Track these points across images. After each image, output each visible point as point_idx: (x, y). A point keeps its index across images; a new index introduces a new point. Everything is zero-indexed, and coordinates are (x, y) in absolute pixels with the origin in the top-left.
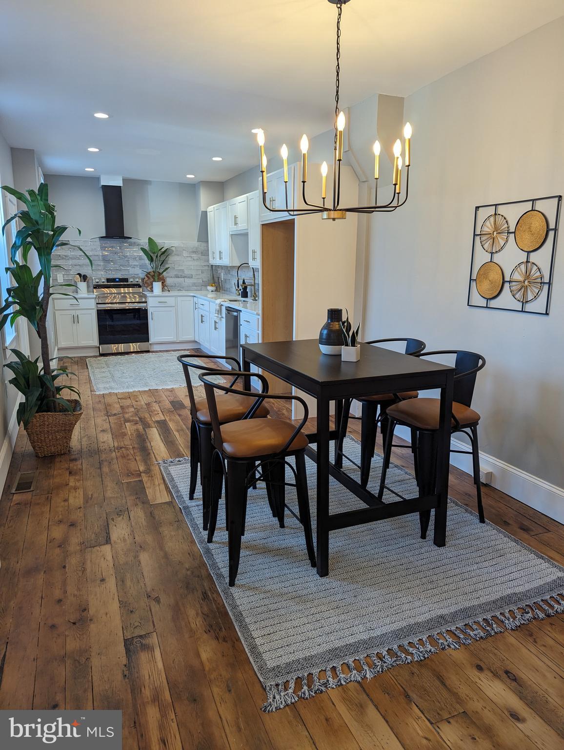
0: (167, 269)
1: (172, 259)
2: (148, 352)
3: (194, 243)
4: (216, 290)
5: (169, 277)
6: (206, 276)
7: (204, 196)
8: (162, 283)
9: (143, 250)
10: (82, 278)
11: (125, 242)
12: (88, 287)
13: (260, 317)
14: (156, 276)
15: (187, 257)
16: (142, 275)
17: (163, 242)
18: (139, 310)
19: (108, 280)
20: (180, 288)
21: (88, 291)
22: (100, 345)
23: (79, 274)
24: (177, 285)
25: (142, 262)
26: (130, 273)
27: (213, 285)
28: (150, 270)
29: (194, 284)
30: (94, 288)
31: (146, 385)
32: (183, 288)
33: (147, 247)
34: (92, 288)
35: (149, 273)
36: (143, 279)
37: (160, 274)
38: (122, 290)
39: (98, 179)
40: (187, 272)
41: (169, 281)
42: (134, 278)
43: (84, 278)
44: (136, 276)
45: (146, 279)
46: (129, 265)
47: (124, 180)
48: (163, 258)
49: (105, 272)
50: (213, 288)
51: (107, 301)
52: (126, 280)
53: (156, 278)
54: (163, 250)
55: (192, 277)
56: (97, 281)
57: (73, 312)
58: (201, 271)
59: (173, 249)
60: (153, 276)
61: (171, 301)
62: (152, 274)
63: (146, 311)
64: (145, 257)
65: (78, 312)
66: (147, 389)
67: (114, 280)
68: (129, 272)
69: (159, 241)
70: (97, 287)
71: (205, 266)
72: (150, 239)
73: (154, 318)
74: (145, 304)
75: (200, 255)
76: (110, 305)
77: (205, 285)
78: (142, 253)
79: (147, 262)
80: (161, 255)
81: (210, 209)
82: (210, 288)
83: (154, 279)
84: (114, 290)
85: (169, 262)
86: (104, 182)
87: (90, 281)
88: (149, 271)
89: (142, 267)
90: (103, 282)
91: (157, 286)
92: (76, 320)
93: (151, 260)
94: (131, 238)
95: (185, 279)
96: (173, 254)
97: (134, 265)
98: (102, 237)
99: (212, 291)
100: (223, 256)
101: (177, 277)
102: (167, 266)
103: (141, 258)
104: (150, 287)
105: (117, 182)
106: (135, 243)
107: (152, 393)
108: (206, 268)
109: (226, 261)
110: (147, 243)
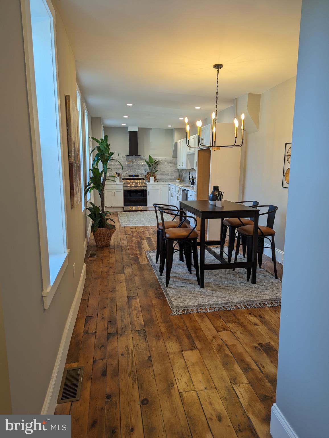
0: (157, 171)
1: (160, 166)
2: (146, 211)
3: (170, 158)
4: (180, 182)
5: (157, 175)
6: (176, 175)
7: (176, 135)
8: (155, 178)
9: (146, 161)
11: (138, 158)
12: (120, 179)
13: (196, 193)
14: (152, 174)
15: (167, 165)
16: (145, 174)
17: (156, 158)
18: (143, 190)
19: (129, 176)
20: (163, 180)
21: (120, 181)
22: (124, 206)
23: (117, 173)
25: (146, 167)
27: (179, 179)
28: (149, 171)
29: (170, 179)
30: (123, 179)
31: (143, 224)
33: (148, 160)
34: (122, 179)
35: (148, 173)
36: (145, 176)
37: (154, 173)
38: (136, 181)
39: (127, 128)
40: (166, 173)
41: (158, 177)
42: (141, 175)
43: (118, 175)
44: (142, 174)
45: (147, 175)
46: (139, 169)
47: (139, 128)
48: (155, 166)
49: (128, 172)
50: (179, 181)
51: (129, 186)
52: (138, 176)
53: (152, 175)
54: (156, 162)
55: (169, 175)
56: (124, 176)
57: (113, 191)
58: (173, 172)
59: (161, 161)
60: (150, 174)
61: (158, 186)
63: (146, 191)
64: (147, 165)
65: (115, 191)
66: (144, 225)
67: (132, 176)
68: (139, 172)
69: (153, 157)
70: (124, 179)
71: (175, 169)
72: (150, 156)
73: (150, 194)
74: (146, 188)
75: (173, 164)
76: (130, 188)
77: (175, 179)
78: (145, 163)
79: (148, 167)
80: (155, 164)
81: (179, 141)
82: (177, 181)
83: (151, 176)
84: (132, 181)
85: (158, 167)
86: (130, 130)
87: (121, 176)
89: (145, 169)
90: (127, 177)
91: (152, 179)
92: (114, 194)
93: (150, 166)
94: (141, 156)
95: (166, 176)
96: (160, 163)
97: (142, 169)
98: (127, 156)
99: (178, 182)
100: (183, 164)
101: (162, 175)
102: (157, 169)
103: (145, 165)
104: (149, 179)
105: (136, 129)
106: (142, 158)
107: (146, 227)
108: (176, 170)
109: (184, 167)
110: (148, 158)
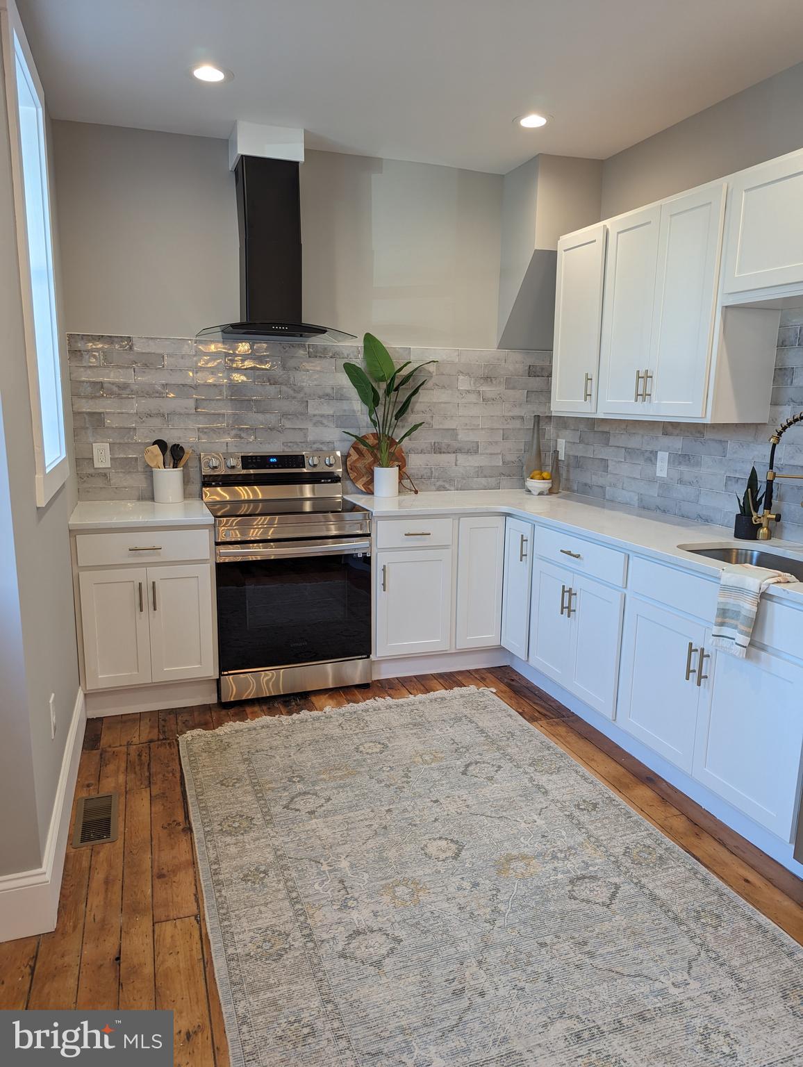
0: (413, 427)
3: (486, 351)
4: (555, 491)
5: (415, 451)
6: (513, 449)
8: (400, 468)
9: (350, 369)
10: (168, 453)
12: (186, 481)
14: (383, 448)
15: (468, 391)
16: (343, 448)
17: (406, 348)
18: (349, 558)
19: (247, 461)
20: (444, 482)
21: (187, 495)
22: (221, 671)
23: (161, 444)
24: (436, 474)
25: (345, 405)
26: (310, 438)
27: (542, 474)
28: (367, 430)
29: (480, 472)
30: (204, 484)
32: (450, 480)
34: (196, 486)
35: (361, 440)
36: (344, 458)
37: (394, 442)
40: (463, 437)
41: (415, 462)
42: (320, 453)
43: (174, 454)
44: (325, 448)
45: (354, 456)
46: (303, 415)
47: (308, 143)
48: (403, 396)
49: (237, 436)
50: (543, 485)
51: (250, 536)
52: (298, 461)
53: (383, 456)
54: (405, 372)
55: (476, 452)
56: (214, 463)
57: (139, 575)
58: (502, 431)
59: (432, 368)
60: (374, 450)
61: (440, 530)
62: (372, 441)
64: (353, 392)
65: (155, 574)
67: (262, 461)
68: (305, 436)
69: (391, 343)
70: (209, 481)
71: (513, 418)
72: (369, 338)
74: (362, 543)
75: (502, 388)
77: (517, 474)
78: (344, 380)
79: (359, 405)
80: (401, 384)
82: (536, 485)
83: (375, 456)
85: (418, 407)
86: (247, 146)
87: (193, 464)
88: (363, 433)
89: (342, 420)
90: (233, 467)
91: (386, 477)
93: (372, 400)
94: (322, 331)
95: (460, 456)
96: (429, 384)
97: (322, 416)
98: (234, 326)
99: (541, 494)
101: (437, 449)
102: (413, 421)
103: (338, 396)
104: (366, 480)
105: (288, 148)
106: (325, 349)
108: (517, 424)
110: (362, 351)
